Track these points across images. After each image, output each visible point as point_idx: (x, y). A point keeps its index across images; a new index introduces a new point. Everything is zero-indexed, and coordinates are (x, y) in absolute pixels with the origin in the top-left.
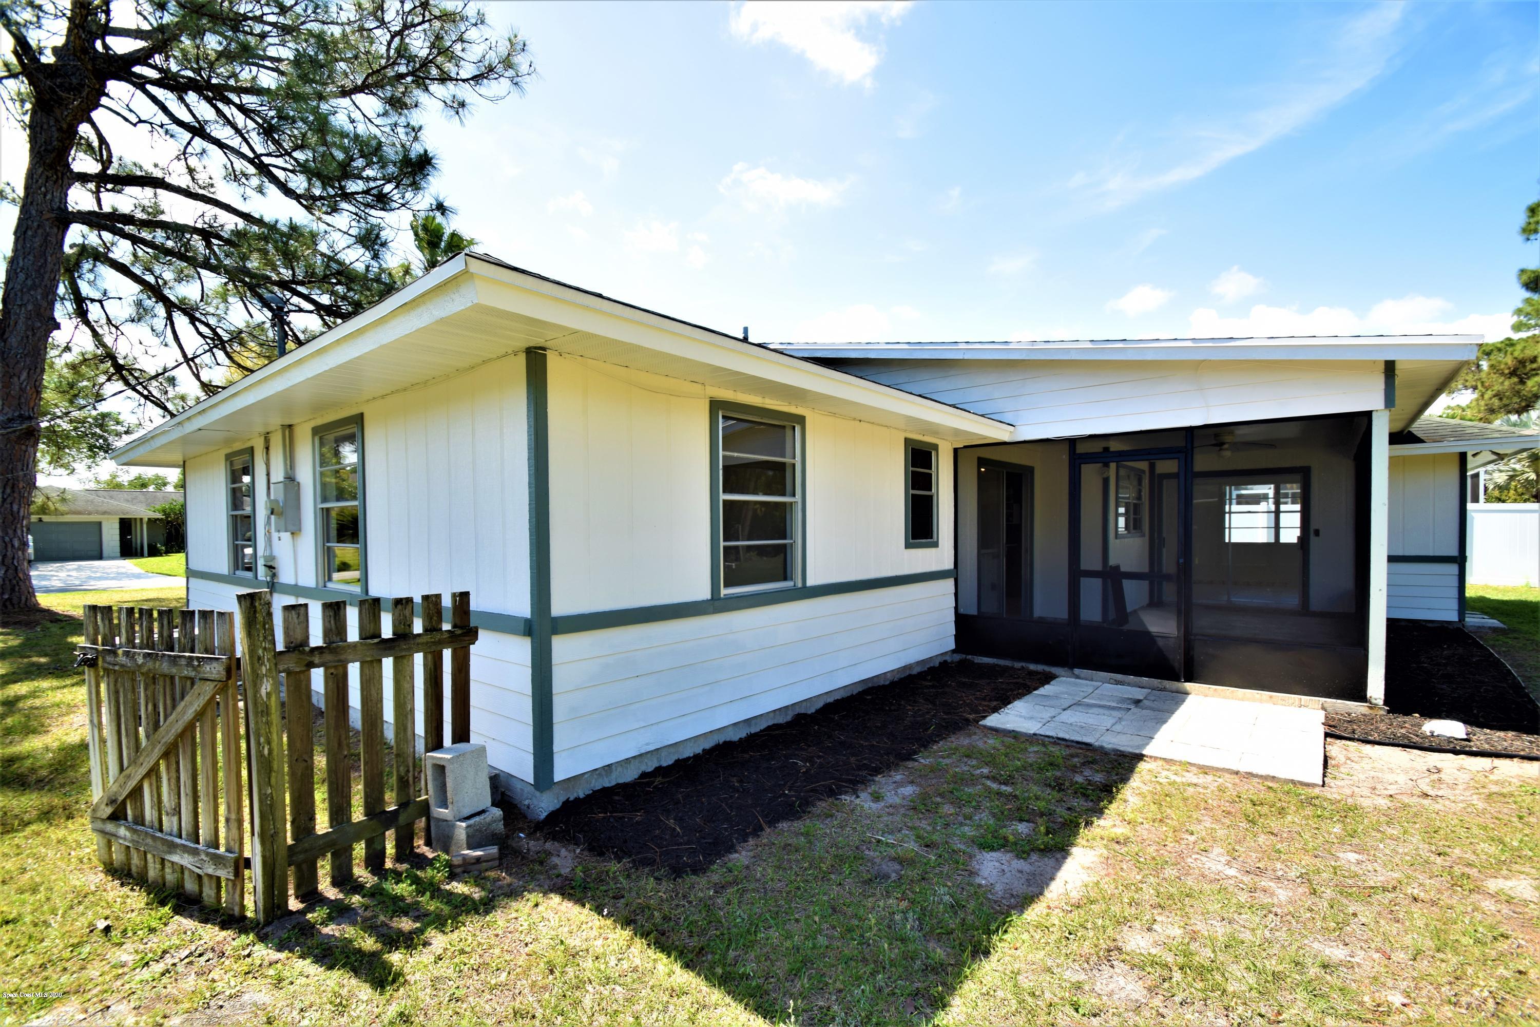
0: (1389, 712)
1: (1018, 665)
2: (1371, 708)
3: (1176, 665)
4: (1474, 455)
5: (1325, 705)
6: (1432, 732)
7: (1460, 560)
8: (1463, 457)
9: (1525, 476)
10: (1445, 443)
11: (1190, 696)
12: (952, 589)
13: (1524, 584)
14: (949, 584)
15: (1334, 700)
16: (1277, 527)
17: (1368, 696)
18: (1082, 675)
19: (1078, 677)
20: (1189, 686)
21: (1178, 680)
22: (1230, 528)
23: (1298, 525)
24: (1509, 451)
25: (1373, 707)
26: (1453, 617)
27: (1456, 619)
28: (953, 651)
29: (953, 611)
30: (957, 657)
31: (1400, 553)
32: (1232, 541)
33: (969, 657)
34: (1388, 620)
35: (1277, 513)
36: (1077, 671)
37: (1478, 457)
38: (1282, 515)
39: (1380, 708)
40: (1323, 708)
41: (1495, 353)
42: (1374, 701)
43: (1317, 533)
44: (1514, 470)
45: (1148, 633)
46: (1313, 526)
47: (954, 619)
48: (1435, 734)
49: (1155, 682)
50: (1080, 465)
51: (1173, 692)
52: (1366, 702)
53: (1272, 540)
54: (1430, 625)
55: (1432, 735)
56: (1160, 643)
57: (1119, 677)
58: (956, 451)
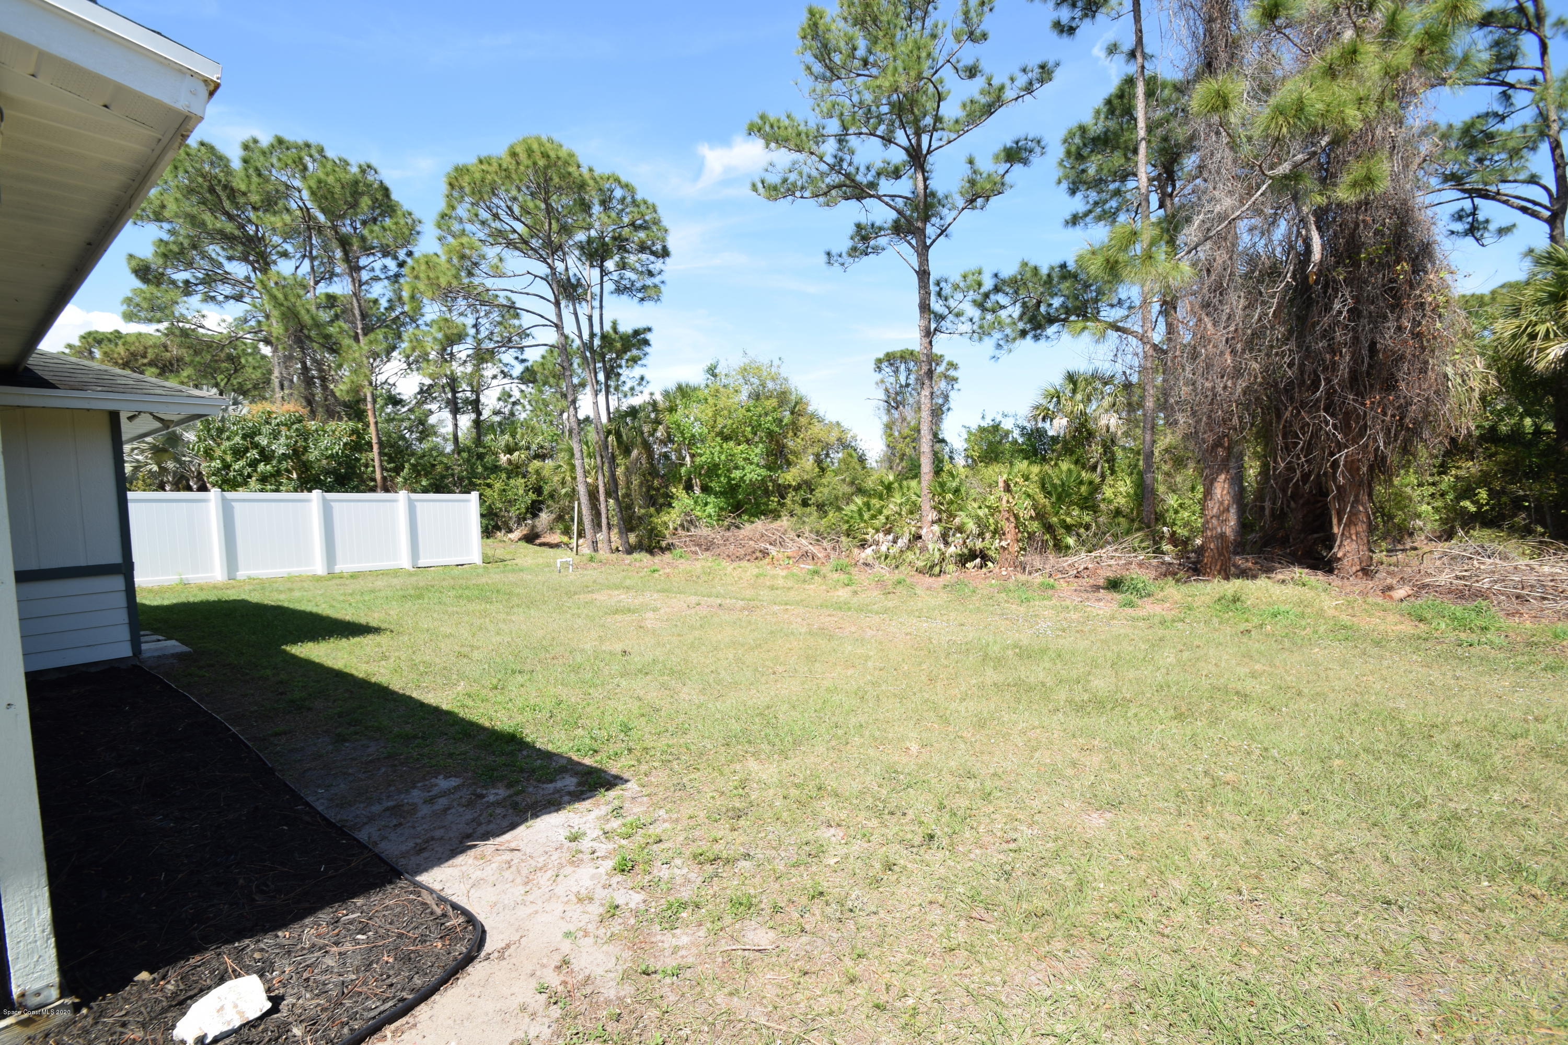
0: (76, 1008)
4: (131, 418)
7: (125, 568)
8: (114, 417)
9: (149, 467)
10: (89, 394)
13: (178, 581)
17: (16, 992)
24: (175, 418)
26: (124, 650)
27: (129, 653)
31: (33, 565)
34: (28, 675)
37: (137, 421)
41: (106, 342)
44: (138, 461)
54: (93, 670)
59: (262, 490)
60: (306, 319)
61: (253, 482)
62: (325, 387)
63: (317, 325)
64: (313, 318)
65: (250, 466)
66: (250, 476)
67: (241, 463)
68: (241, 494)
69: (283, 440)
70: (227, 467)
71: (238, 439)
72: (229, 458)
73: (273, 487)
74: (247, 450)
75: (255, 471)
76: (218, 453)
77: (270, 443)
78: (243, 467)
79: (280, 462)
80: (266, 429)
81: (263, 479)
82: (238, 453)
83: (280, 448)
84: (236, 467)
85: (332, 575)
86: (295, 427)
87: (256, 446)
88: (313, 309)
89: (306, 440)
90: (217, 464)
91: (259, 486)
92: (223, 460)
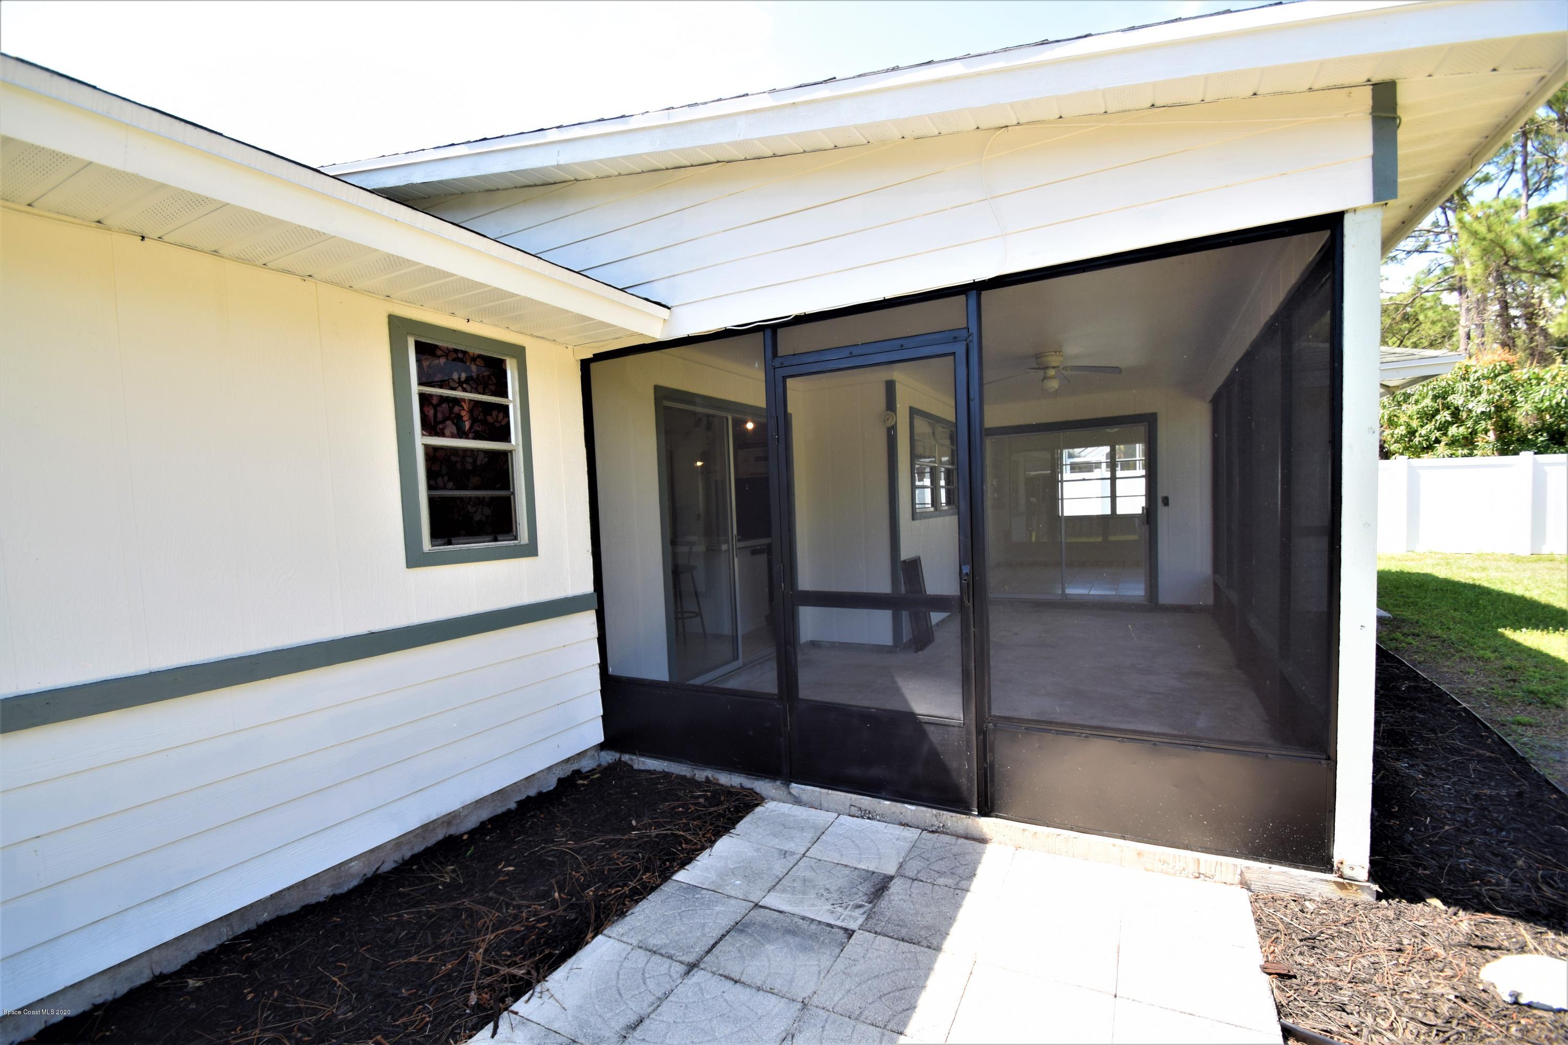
0: (1379, 897)
1: (702, 774)
2: (1341, 886)
3: (963, 781)
5: (1248, 876)
6: (1516, 997)
11: (989, 847)
12: (594, 632)
14: (587, 621)
15: (1266, 866)
16: (1113, 497)
17: (1336, 861)
18: (804, 798)
19: (797, 801)
20: (987, 825)
21: (966, 811)
22: (1062, 499)
23: (1143, 492)
25: (1345, 883)
28: (602, 747)
29: (597, 670)
30: (608, 757)
32: (1065, 514)
33: (626, 758)
35: (1113, 479)
36: (796, 788)
38: (1118, 481)
39: (1361, 887)
40: (1245, 884)
42: (1347, 872)
43: (1166, 501)
45: (912, 716)
46: (1161, 494)
47: (598, 686)
48: (1523, 1000)
49: (926, 814)
50: (784, 378)
51: (958, 836)
52: (1331, 870)
53: (1109, 512)
55: (1516, 1003)
56: (934, 736)
57: (866, 801)
58: (585, 365)
59: (1451, 456)
60: (1515, 245)
61: (1440, 448)
62: (1532, 326)
63: (1529, 249)
64: (1525, 243)
65: (1439, 429)
66: (1438, 441)
67: (1430, 426)
68: (1427, 459)
69: (1484, 396)
70: (1412, 433)
71: (1428, 402)
72: (1415, 424)
73: (1466, 451)
74: (1437, 411)
75: (1445, 434)
76: (1403, 419)
77: (1466, 402)
78: (1431, 432)
79: (1476, 423)
80: (1462, 386)
81: (1453, 443)
82: (1428, 416)
83: (1478, 406)
84: (1423, 431)
85: (1537, 557)
86: (1499, 379)
87: (1447, 407)
88: (1523, 232)
89: (1512, 392)
90: (1402, 430)
91: (1449, 452)
92: (1408, 425)
